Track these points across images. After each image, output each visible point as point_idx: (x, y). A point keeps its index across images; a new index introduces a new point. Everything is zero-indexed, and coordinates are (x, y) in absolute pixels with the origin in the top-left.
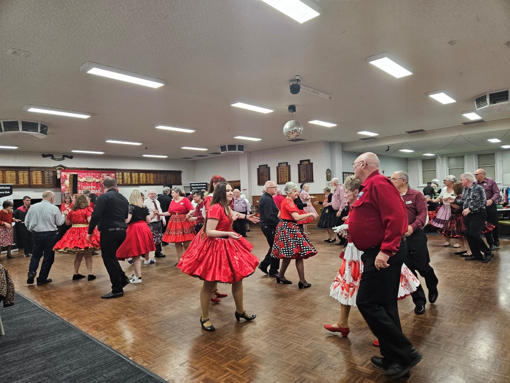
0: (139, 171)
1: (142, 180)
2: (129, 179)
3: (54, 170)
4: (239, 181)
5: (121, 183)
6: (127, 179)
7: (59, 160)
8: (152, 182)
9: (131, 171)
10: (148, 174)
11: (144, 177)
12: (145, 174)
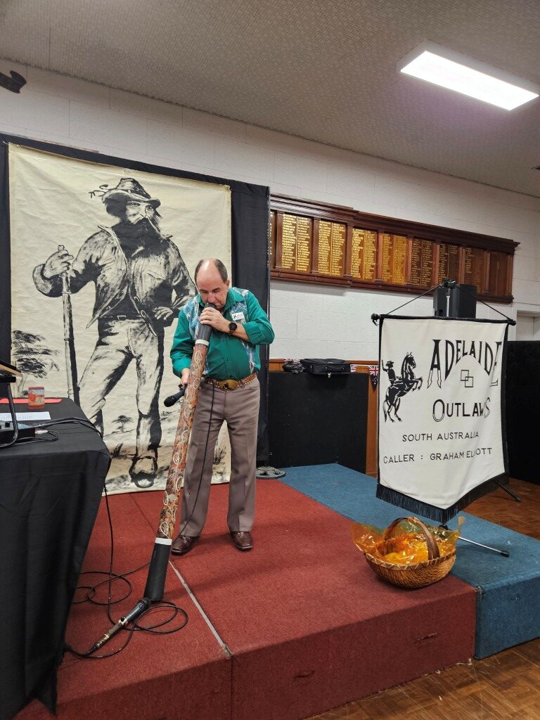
0: (349, 218)
1: (356, 261)
2: (304, 250)
8: (399, 279)
10: (385, 239)
11: (370, 250)
12: (370, 236)
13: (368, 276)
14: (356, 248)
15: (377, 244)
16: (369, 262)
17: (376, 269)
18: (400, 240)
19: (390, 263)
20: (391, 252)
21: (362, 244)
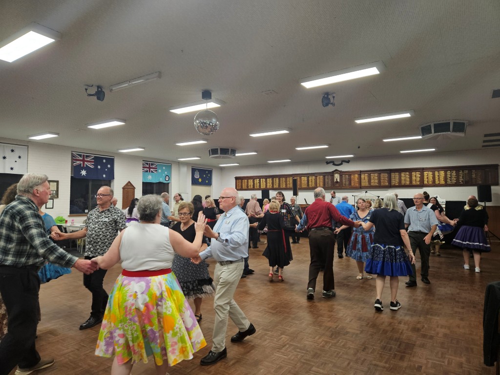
1: (426, 180)
2: (408, 180)
7: (338, 165)
8: (443, 183)
9: (410, 170)
10: (436, 173)
11: (431, 176)
12: (430, 173)
13: (430, 183)
14: (425, 177)
15: (434, 175)
16: (431, 179)
17: (434, 181)
18: (443, 173)
19: (439, 179)
20: (438, 176)
21: (428, 175)
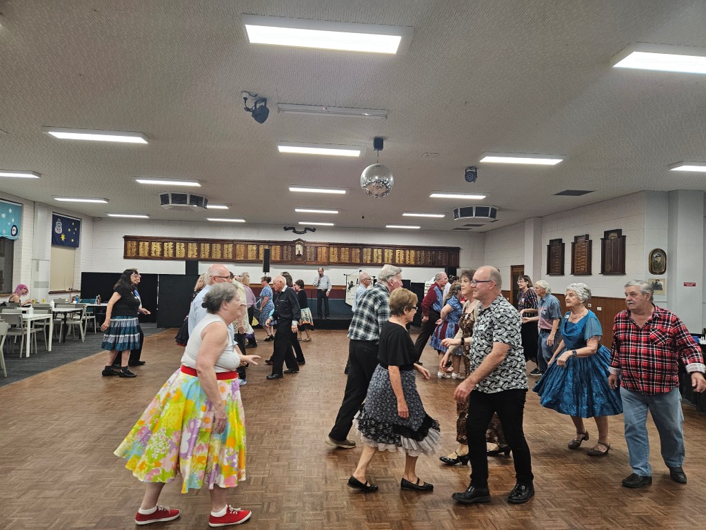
0: (394, 248)
1: (398, 259)
2: (380, 257)
3: (293, 244)
4: (523, 266)
5: (369, 262)
6: (378, 258)
7: (300, 233)
8: (413, 263)
9: (383, 247)
10: (408, 252)
11: (402, 255)
12: (402, 251)
13: (401, 263)
14: (397, 255)
15: (405, 254)
16: (402, 258)
17: (405, 261)
18: (413, 252)
19: (409, 258)
20: (409, 255)
21: (399, 254)
